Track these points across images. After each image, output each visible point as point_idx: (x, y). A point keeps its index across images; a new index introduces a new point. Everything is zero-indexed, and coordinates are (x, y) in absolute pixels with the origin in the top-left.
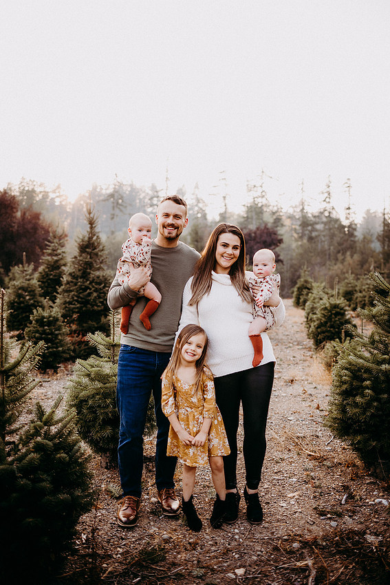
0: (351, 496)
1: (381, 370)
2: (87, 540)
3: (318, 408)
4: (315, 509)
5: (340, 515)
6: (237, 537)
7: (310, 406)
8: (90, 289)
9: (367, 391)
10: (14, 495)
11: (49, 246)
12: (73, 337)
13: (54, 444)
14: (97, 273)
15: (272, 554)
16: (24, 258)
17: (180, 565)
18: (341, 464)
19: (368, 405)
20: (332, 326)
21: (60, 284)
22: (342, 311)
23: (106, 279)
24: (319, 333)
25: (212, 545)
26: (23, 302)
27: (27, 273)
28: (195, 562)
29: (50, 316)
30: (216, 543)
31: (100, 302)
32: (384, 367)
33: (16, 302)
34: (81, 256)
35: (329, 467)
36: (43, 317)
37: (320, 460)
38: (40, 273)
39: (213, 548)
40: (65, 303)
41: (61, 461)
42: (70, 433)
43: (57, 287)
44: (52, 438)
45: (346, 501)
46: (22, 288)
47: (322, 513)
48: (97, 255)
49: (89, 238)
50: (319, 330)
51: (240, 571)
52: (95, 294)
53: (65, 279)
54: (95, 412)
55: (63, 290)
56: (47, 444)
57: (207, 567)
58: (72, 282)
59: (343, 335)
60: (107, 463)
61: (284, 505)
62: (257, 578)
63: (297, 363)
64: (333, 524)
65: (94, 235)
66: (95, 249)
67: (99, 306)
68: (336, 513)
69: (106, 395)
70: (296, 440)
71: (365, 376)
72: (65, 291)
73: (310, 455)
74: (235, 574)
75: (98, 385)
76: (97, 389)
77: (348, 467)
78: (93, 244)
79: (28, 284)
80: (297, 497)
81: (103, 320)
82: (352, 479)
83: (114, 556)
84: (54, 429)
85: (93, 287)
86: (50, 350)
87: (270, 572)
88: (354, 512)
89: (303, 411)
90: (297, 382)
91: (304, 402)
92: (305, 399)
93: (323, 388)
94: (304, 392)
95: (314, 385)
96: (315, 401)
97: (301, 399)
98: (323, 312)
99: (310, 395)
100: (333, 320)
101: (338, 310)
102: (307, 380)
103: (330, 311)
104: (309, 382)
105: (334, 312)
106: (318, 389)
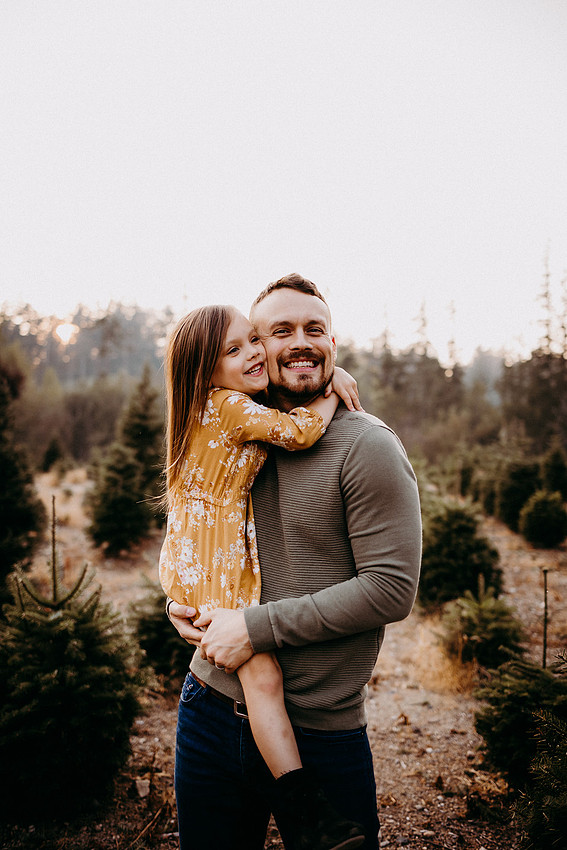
3: (439, 784)
7: (419, 775)
20: (452, 555)
22: (471, 525)
50: (428, 561)
59: (481, 581)
89: (404, 795)
90: (385, 683)
91: (405, 756)
92: (406, 748)
93: (442, 704)
94: (402, 720)
95: (421, 696)
96: (430, 754)
97: (396, 748)
98: (433, 525)
99: (417, 731)
100: (454, 542)
101: (463, 522)
102: (406, 677)
103: (448, 525)
104: (410, 682)
105: (455, 526)
106: (431, 708)
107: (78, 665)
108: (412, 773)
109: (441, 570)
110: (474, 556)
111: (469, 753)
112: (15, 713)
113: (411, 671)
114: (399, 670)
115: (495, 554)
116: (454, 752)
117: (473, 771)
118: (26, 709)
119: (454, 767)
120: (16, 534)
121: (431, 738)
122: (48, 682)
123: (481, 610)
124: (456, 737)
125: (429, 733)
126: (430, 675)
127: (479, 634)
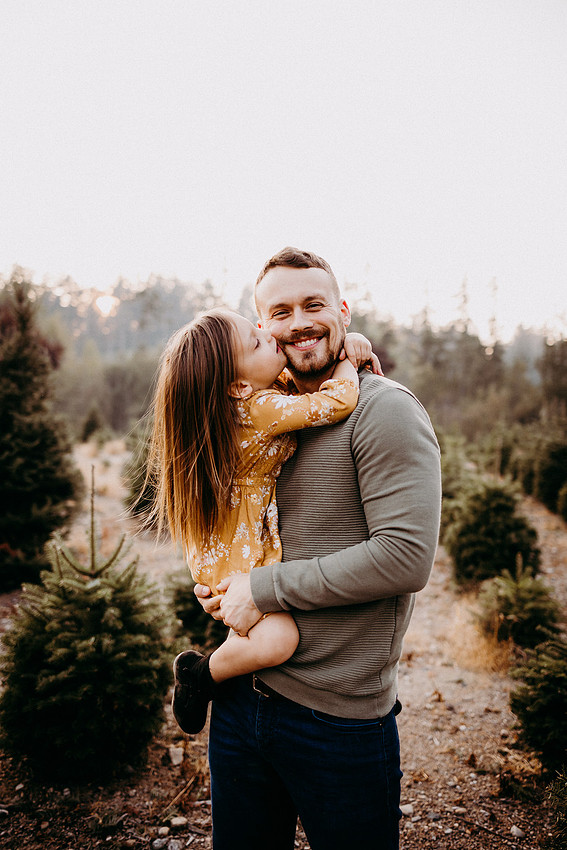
3: (472, 762)
7: (452, 752)
8: (12, 450)
20: (490, 533)
22: (509, 504)
23: (45, 430)
24: (464, 546)
31: (32, 476)
48: (31, 381)
49: (18, 350)
52: (20, 460)
59: (519, 560)
65: (28, 344)
66: (27, 369)
78: (25, 360)
81: (35, 511)
85: (18, 445)
89: (437, 771)
90: (419, 659)
91: (438, 733)
92: (440, 726)
93: (476, 682)
94: (436, 697)
95: (456, 673)
96: (463, 732)
97: (430, 724)
98: (471, 503)
99: (451, 709)
100: (492, 520)
101: (502, 501)
102: (440, 654)
103: (486, 503)
104: (445, 660)
105: (493, 504)
106: (464, 685)
107: (115, 633)
108: (445, 750)
109: (478, 548)
110: (513, 536)
111: (503, 731)
112: (52, 678)
113: (446, 648)
114: (433, 647)
115: (533, 534)
116: (487, 730)
117: (506, 749)
118: (63, 675)
119: (488, 745)
120: (55, 502)
121: (464, 716)
122: (84, 649)
123: (518, 590)
124: (490, 715)
125: (463, 710)
126: (464, 653)
127: (516, 613)
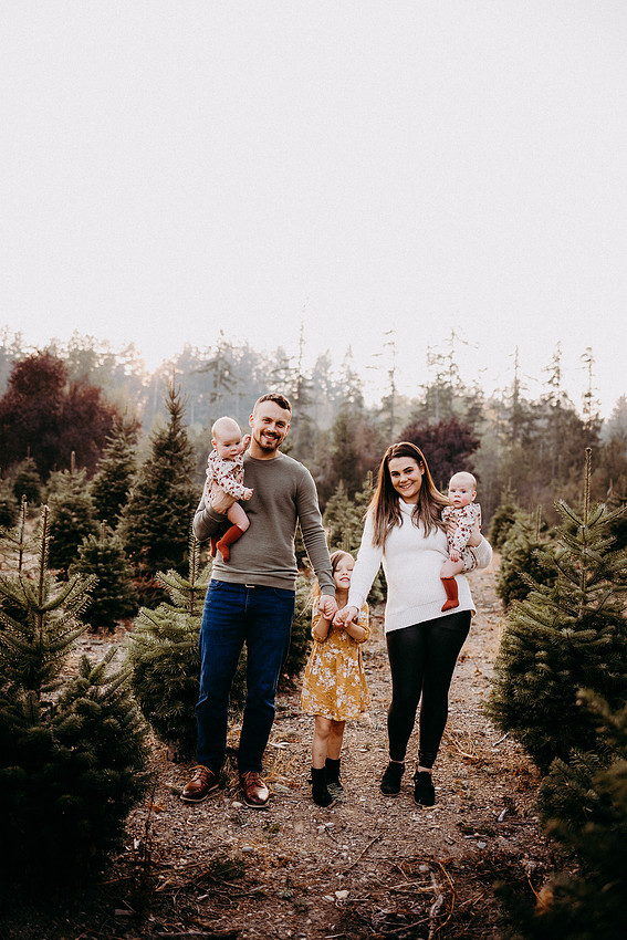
0: (512, 812)
1: (561, 636)
2: (141, 846)
4: (460, 825)
5: (492, 834)
6: (344, 854)
8: (169, 511)
9: (540, 664)
10: (49, 765)
11: (111, 443)
12: (140, 581)
13: (103, 708)
14: (180, 487)
15: (388, 876)
16: (73, 459)
17: (263, 884)
18: (508, 771)
19: (542, 685)
21: (124, 501)
23: (192, 497)
24: (511, 589)
25: (310, 863)
26: (67, 526)
27: (77, 482)
28: (284, 881)
29: (107, 549)
30: (315, 860)
31: (183, 531)
32: (565, 632)
33: (57, 526)
34: (157, 460)
35: (490, 775)
36: (97, 549)
37: (478, 764)
38: (96, 483)
39: (310, 866)
40: (130, 529)
41: (109, 728)
42: (124, 695)
43: (120, 505)
44: (100, 700)
45: (504, 817)
46: (67, 505)
47: (468, 831)
48: (181, 459)
49: (170, 434)
50: (510, 584)
51: (342, 894)
52: (176, 519)
53: (132, 493)
54: (161, 681)
55: (129, 510)
56: (93, 706)
57: (299, 888)
58: (142, 499)
60: (175, 754)
61: (417, 819)
62: (363, 902)
63: (476, 634)
64: (481, 845)
65: (179, 430)
66: (179, 450)
67: (182, 536)
68: (486, 832)
69: (177, 659)
70: (451, 738)
71: (539, 644)
72: (131, 512)
73: (467, 758)
74: (335, 897)
75: (168, 643)
76: (166, 649)
77: (517, 775)
78: (176, 443)
79: (77, 500)
80: (437, 810)
82: (519, 791)
83: (176, 867)
84: (103, 690)
85: (173, 507)
86: (105, 598)
87: (382, 897)
88: (512, 831)
91: (475, 687)
92: (477, 684)
94: (478, 673)
97: (471, 684)
114: (482, 654)
